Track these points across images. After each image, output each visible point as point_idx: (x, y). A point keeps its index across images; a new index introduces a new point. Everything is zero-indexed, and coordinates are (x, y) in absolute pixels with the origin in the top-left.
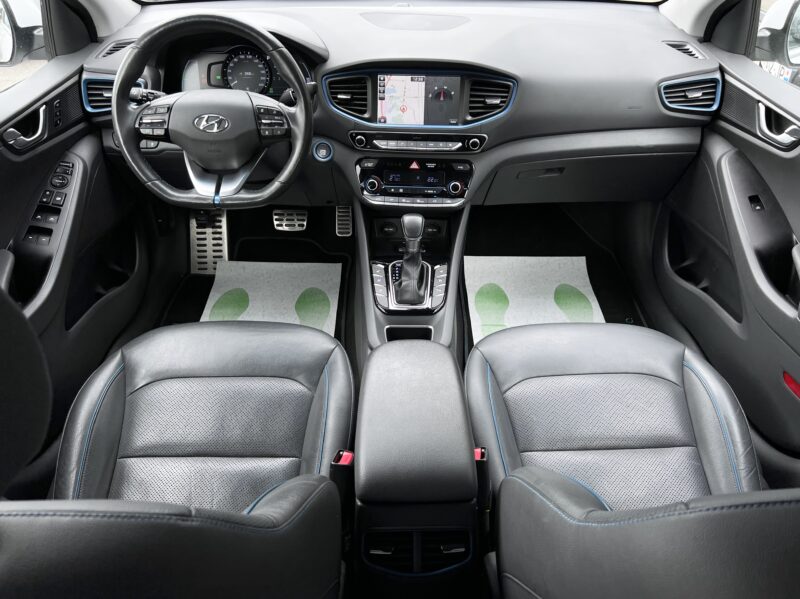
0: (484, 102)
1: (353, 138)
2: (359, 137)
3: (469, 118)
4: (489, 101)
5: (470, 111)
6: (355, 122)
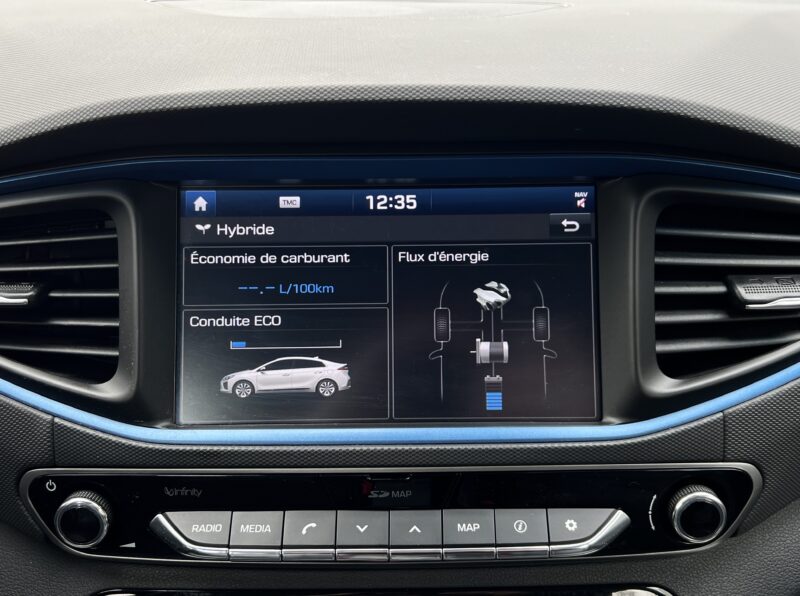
0: (730, 303)
1: (47, 503)
2: (78, 500)
3: (664, 385)
4: (754, 294)
5: (661, 348)
6: (53, 423)
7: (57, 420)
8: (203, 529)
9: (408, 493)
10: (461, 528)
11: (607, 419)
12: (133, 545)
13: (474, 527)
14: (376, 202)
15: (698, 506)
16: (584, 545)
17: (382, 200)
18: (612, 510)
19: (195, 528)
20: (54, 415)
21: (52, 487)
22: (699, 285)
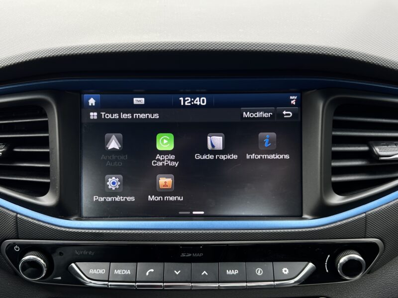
1: (15, 258)
3: (337, 199)
4: (384, 152)
5: (334, 179)
6: (16, 217)
7: (19, 216)
8: (95, 272)
9: (201, 254)
10: (229, 272)
11: (305, 216)
12: (60, 278)
13: (236, 272)
14: (184, 101)
15: (351, 262)
16: (292, 281)
17: (188, 100)
18: (306, 263)
19: (92, 271)
20: (17, 213)
21: (17, 249)
22: (355, 147)
